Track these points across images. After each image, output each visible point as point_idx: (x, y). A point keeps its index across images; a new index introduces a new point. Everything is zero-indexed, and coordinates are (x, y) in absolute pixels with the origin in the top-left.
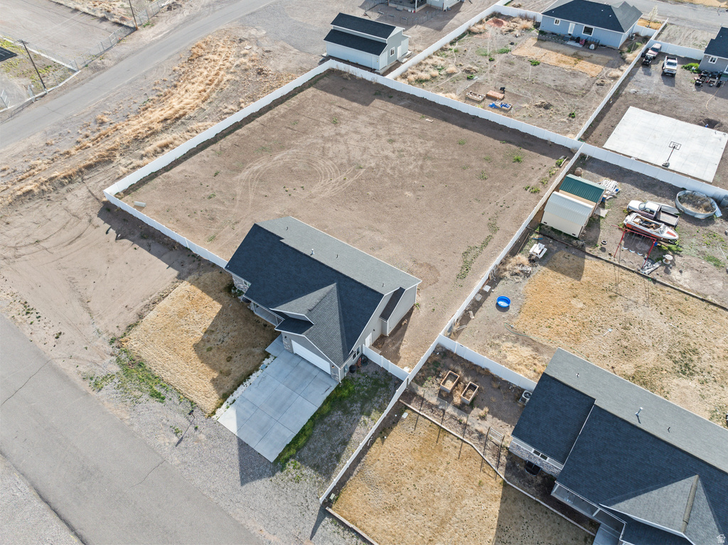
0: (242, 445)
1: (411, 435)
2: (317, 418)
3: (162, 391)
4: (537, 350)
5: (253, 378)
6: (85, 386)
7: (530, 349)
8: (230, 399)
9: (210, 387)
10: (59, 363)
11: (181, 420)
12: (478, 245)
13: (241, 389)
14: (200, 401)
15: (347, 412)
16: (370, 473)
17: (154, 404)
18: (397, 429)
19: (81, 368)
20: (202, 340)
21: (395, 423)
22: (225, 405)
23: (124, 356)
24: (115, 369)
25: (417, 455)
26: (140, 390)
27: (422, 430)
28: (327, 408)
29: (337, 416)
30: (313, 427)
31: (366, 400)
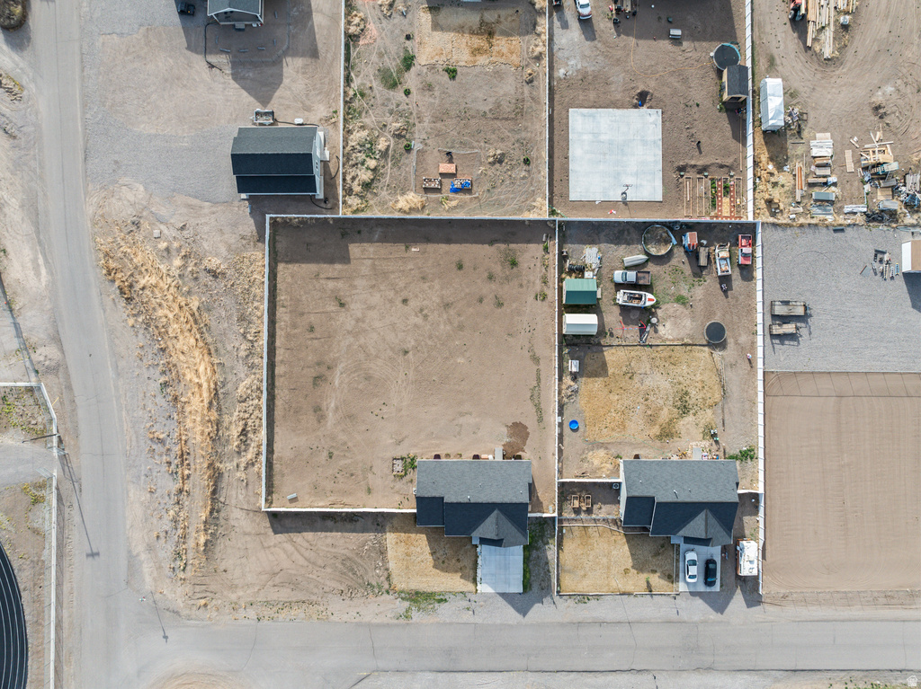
0: (503, 595)
1: (573, 539)
2: (526, 560)
3: (442, 597)
4: (606, 448)
5: (479, 561)
6: (402, 621)
7: (602, 450)
8: (478, 579)
9: (462, 581)
10: (374, 621)
11: (465, 604)
12: (535, 383)
13: (479, 571)
14: (465, 589)
15: (537, 549)
16: (567, 568)
17: (443, 605)
18: (565, 541)
19: (389, 615)
20: (435, 560)
21: (562, 538)
22: (478, 584)
23: (403, 595)
24: (407, 604)
25: (581, 546)
26: (431, 604)
27: (577, 533)
28: (527, 553)
29: (534, 553)
30: (528, 566)
31: (542, 536)
